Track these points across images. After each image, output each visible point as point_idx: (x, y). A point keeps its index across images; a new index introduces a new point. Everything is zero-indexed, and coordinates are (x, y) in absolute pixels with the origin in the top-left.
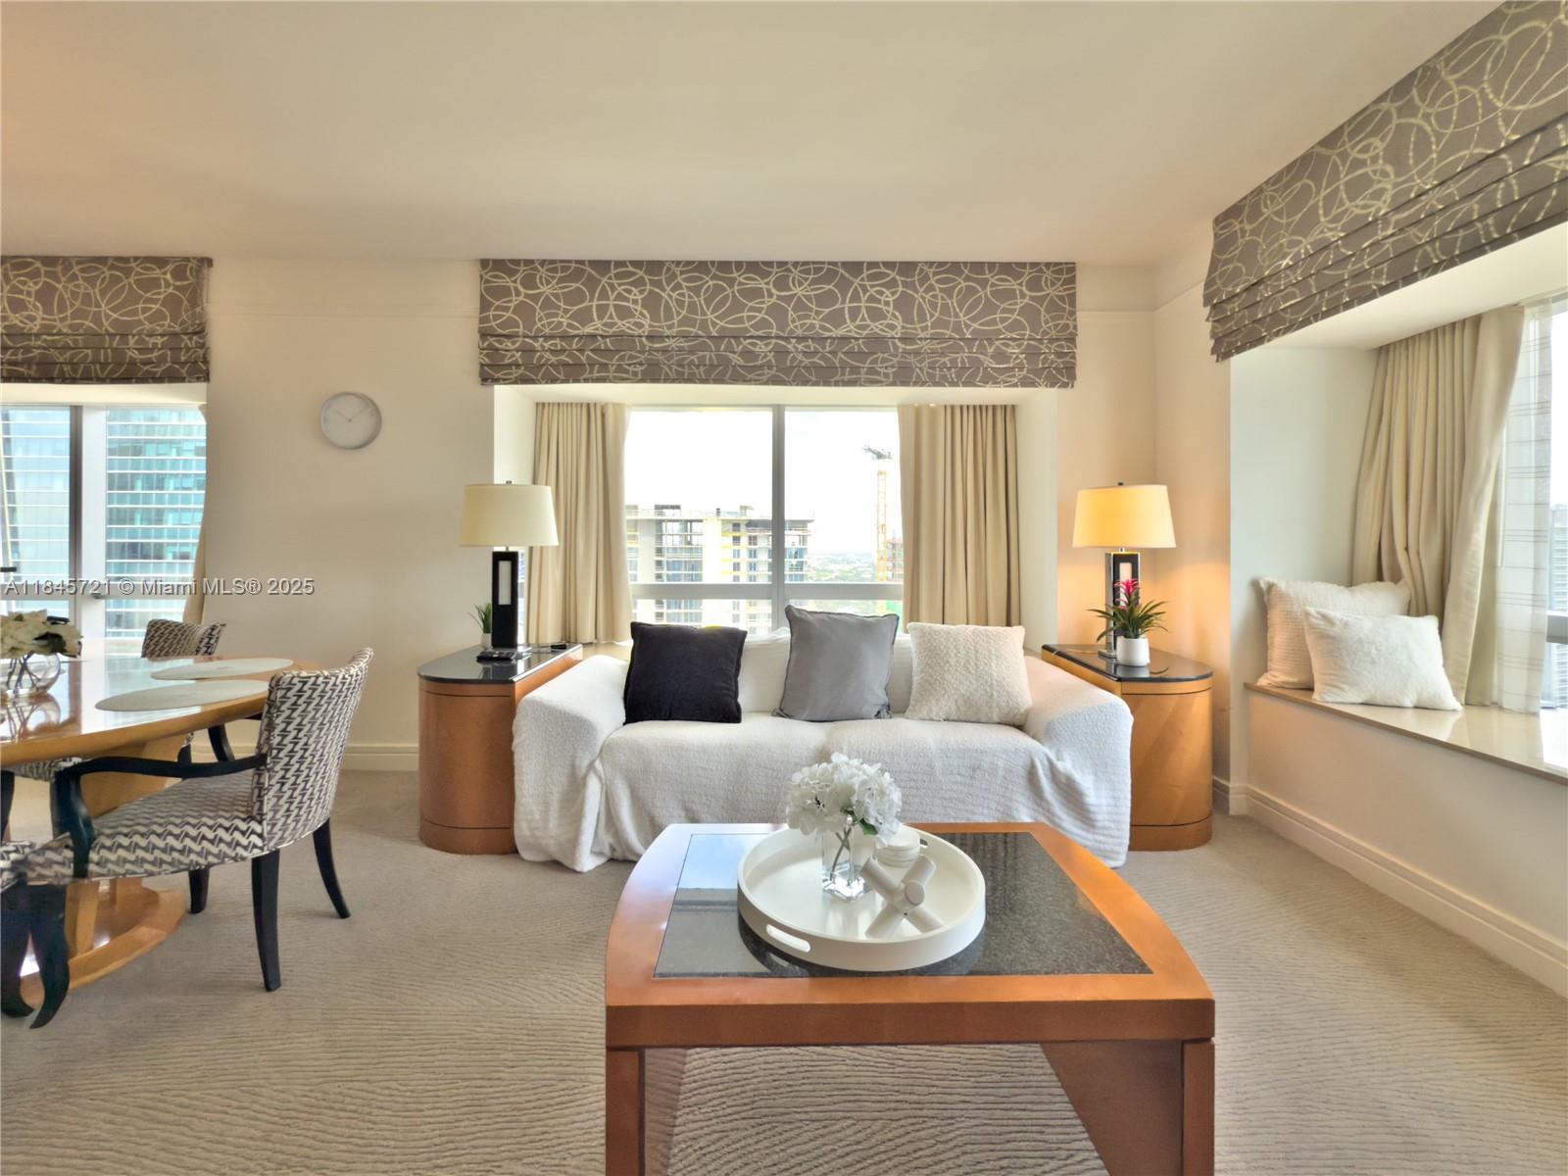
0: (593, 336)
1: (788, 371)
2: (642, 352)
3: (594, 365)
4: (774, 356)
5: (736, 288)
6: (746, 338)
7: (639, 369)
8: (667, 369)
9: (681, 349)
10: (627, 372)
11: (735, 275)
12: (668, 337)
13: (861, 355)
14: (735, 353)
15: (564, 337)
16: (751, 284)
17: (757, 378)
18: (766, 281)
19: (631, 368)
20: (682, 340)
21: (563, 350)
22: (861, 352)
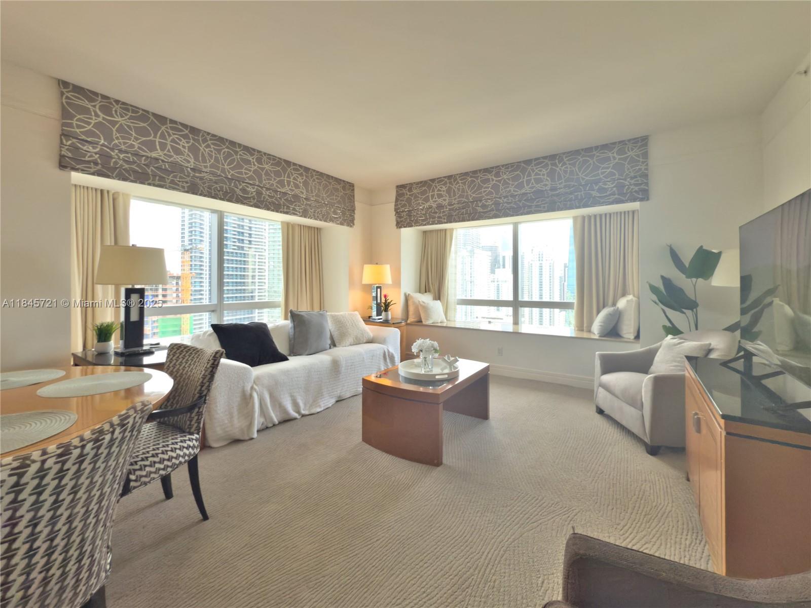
0: (157, 159)
1: (262, 202)
2: (188, 176)
3: (156, 176)
4: (256, 194)
5: (238, 157)
6: (243, 182)
7: (185, 185)
8: (202, 188)
9: (211, 180)
10: (178, 185)
11: (238, 150)
12: (203, 172)
13: (291, 202)
14: (238, 188)
15: (136, 154)
16: (245, 157)
17: (248, 203)
18: (253, 157)
19: (180, 183)
20: (211, 175)
21: (134, 162)
22: (291, 201)
